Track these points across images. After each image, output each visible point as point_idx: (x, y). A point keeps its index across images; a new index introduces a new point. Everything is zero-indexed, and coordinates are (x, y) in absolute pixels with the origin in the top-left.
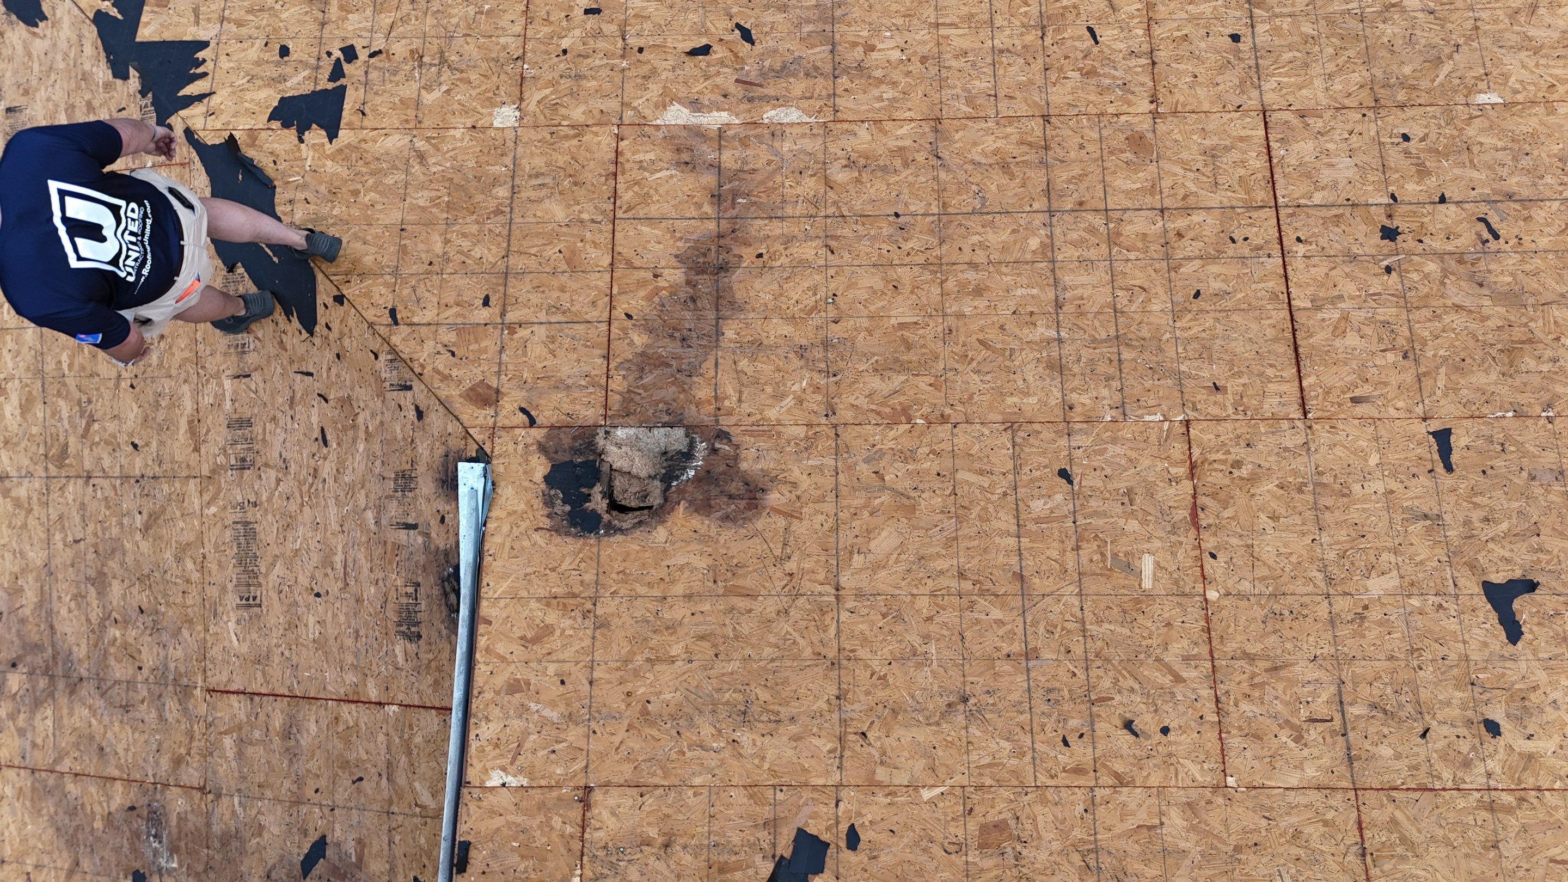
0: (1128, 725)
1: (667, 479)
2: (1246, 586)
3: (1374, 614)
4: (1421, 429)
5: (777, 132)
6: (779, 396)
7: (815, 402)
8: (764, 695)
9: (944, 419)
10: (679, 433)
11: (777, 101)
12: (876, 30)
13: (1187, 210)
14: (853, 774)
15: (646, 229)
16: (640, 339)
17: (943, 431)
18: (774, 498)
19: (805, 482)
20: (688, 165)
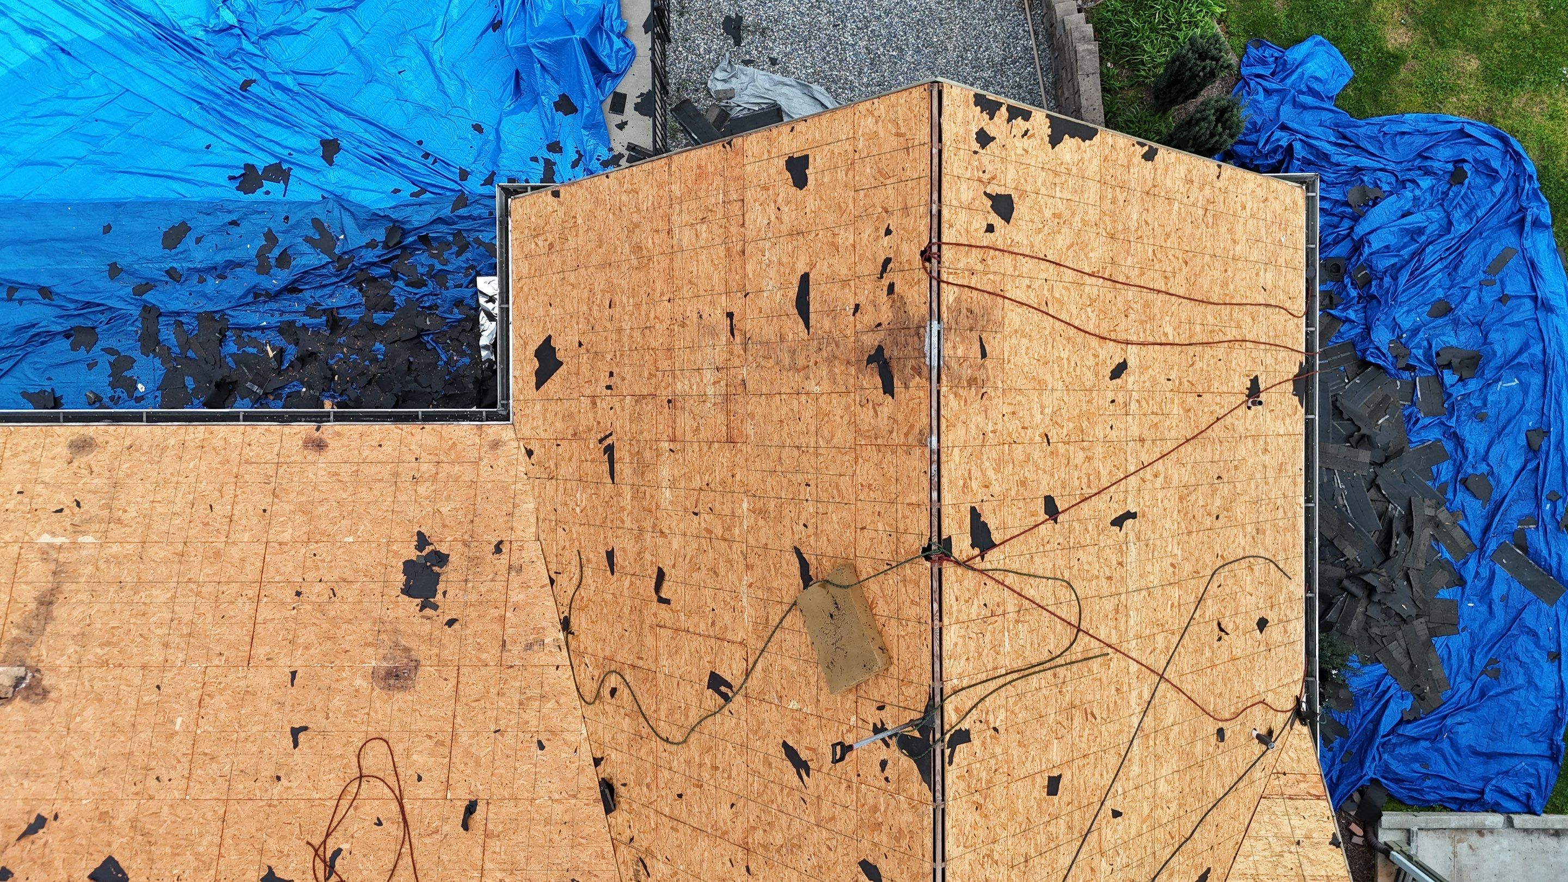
0: (158, 778)
1: (15, 687)
2: (211, 729)
3: (252, 739)
4: (287, 671)
5: (81, 546)
6: (62, 655)
7: (74, 658)
8: (35, 767)
9: (120, 665)
10: (23, 669)
11: (84, 533)
12: (129, 503)
13: (228, 583)
14: (61, 795)
15: (24, 587)
16: (15, 632)
17: (119, 671)
18: (52, 695)
19: (65, 689)
20: (45, 560)
